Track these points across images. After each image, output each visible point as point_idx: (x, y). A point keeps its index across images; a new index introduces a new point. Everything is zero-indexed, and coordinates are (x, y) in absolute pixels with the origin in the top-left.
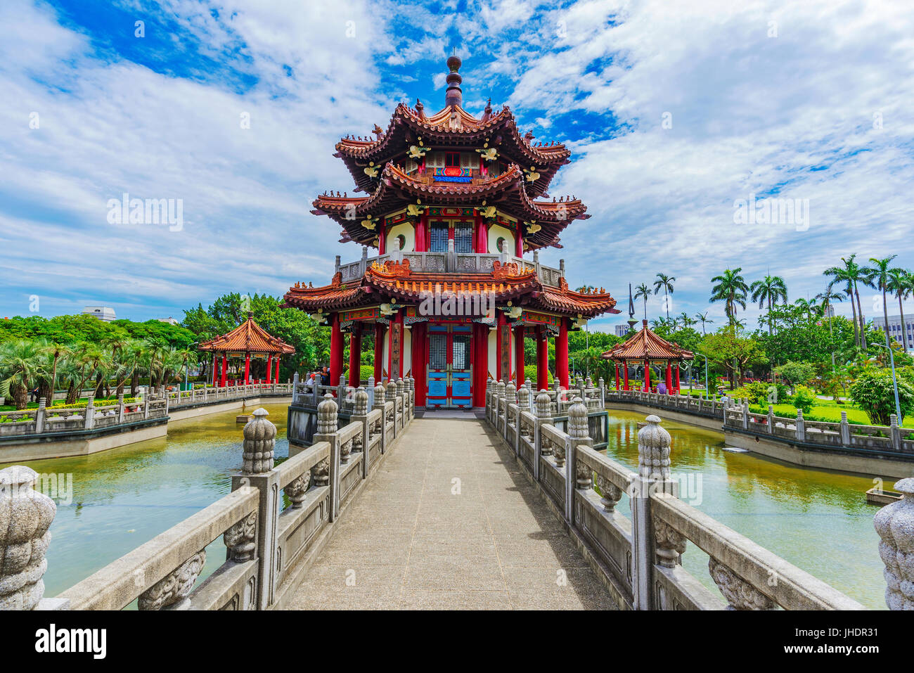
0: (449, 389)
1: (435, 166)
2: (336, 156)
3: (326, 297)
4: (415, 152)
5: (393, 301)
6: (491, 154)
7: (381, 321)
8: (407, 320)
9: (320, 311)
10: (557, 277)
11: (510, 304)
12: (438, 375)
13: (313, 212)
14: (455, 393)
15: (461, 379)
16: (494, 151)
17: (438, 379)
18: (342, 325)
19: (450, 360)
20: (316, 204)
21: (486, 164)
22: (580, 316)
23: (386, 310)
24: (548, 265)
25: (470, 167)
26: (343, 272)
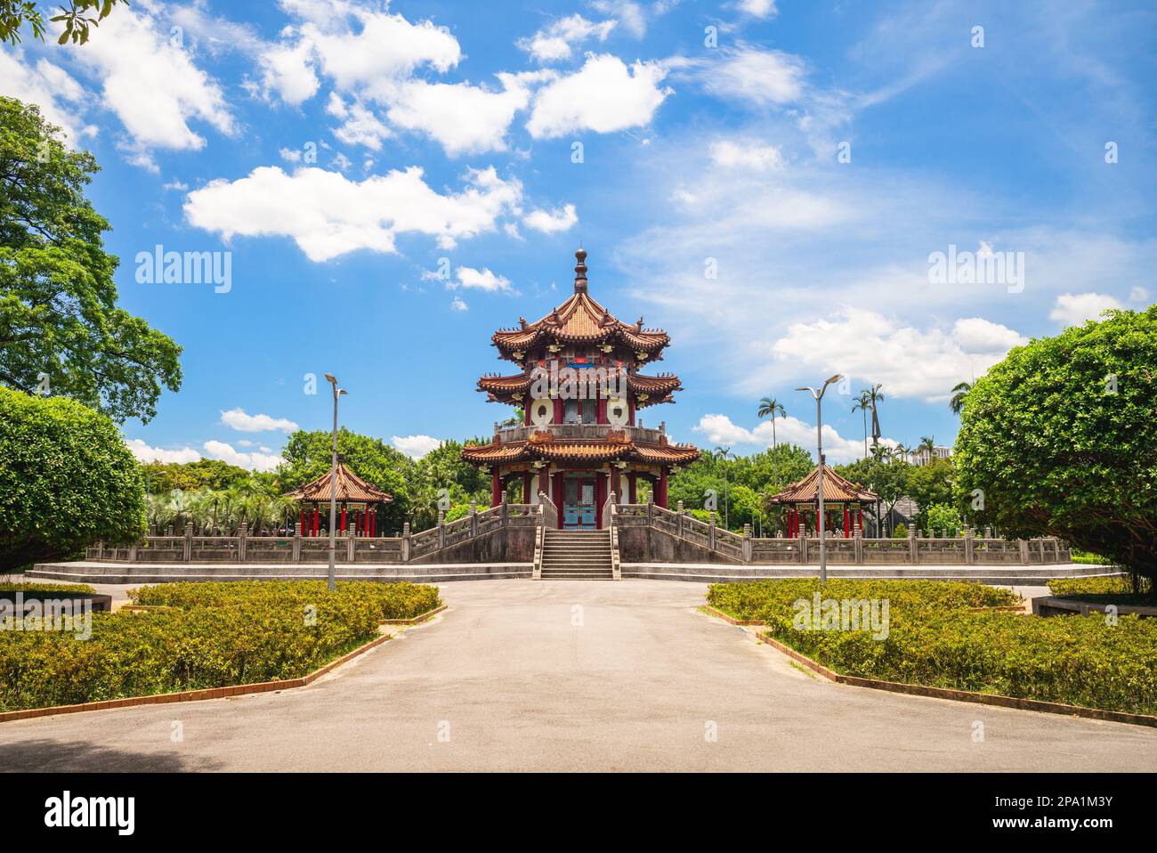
0: (580, 519)
1: (568, 356)
2: (493, 345)
3: (487, 455)
4: (553, 349)
5: (543, 459)
6: (608, 349)
7: (531, 471)
8: (551, 471)
9: (486, 464)
10: (658, 436)
11: (618, 459)
12: (572, 509)
13: (478, 390)
14: (584, 522)
15: (588, 511)
16: (610, 347)
17: (572, 512)
18: (501, 474)
19: (580, 498)
20: (480, 383)
21: (605, 355)
22: (675, 465)
23: (537, 465)
24: (650, 428)
25: (593, 357)
26: (501, 435)
